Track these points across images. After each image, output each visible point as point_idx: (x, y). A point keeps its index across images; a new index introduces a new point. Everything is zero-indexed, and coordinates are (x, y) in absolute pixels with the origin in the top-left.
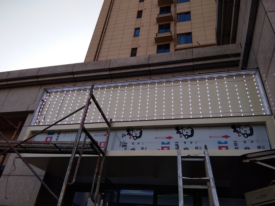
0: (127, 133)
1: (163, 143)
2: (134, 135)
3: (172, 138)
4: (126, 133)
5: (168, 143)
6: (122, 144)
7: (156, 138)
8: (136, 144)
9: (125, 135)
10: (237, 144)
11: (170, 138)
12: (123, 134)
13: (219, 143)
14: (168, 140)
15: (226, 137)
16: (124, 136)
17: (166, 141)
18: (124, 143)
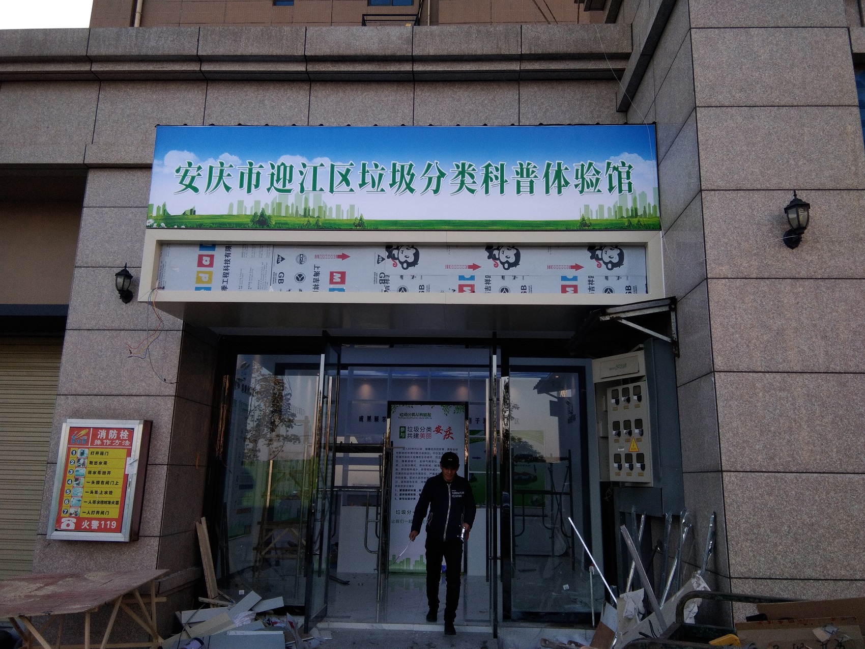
0: (387, 254)
1: (462, 278)
2: (402, 259)
3: (478, 267)
4: (384, 253)
5: (472, 278)
6: (379, 278)
7: (448, 267)
8: (407, 278)
9: (383, 259)
10: (593, 281)
11: (474, 267)
12: (379, 256)
13: (564, 278)
14: (470, 272)
15: (577, 267)
16: (380, 260)
17: (468, 273)
18: (383, 275)
